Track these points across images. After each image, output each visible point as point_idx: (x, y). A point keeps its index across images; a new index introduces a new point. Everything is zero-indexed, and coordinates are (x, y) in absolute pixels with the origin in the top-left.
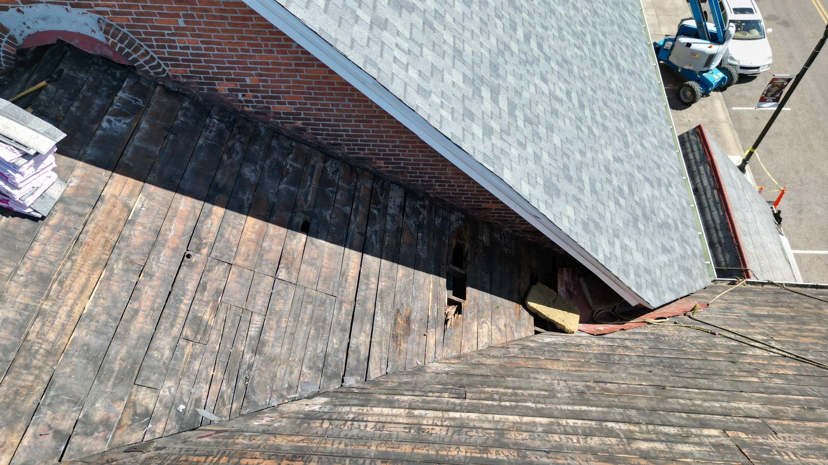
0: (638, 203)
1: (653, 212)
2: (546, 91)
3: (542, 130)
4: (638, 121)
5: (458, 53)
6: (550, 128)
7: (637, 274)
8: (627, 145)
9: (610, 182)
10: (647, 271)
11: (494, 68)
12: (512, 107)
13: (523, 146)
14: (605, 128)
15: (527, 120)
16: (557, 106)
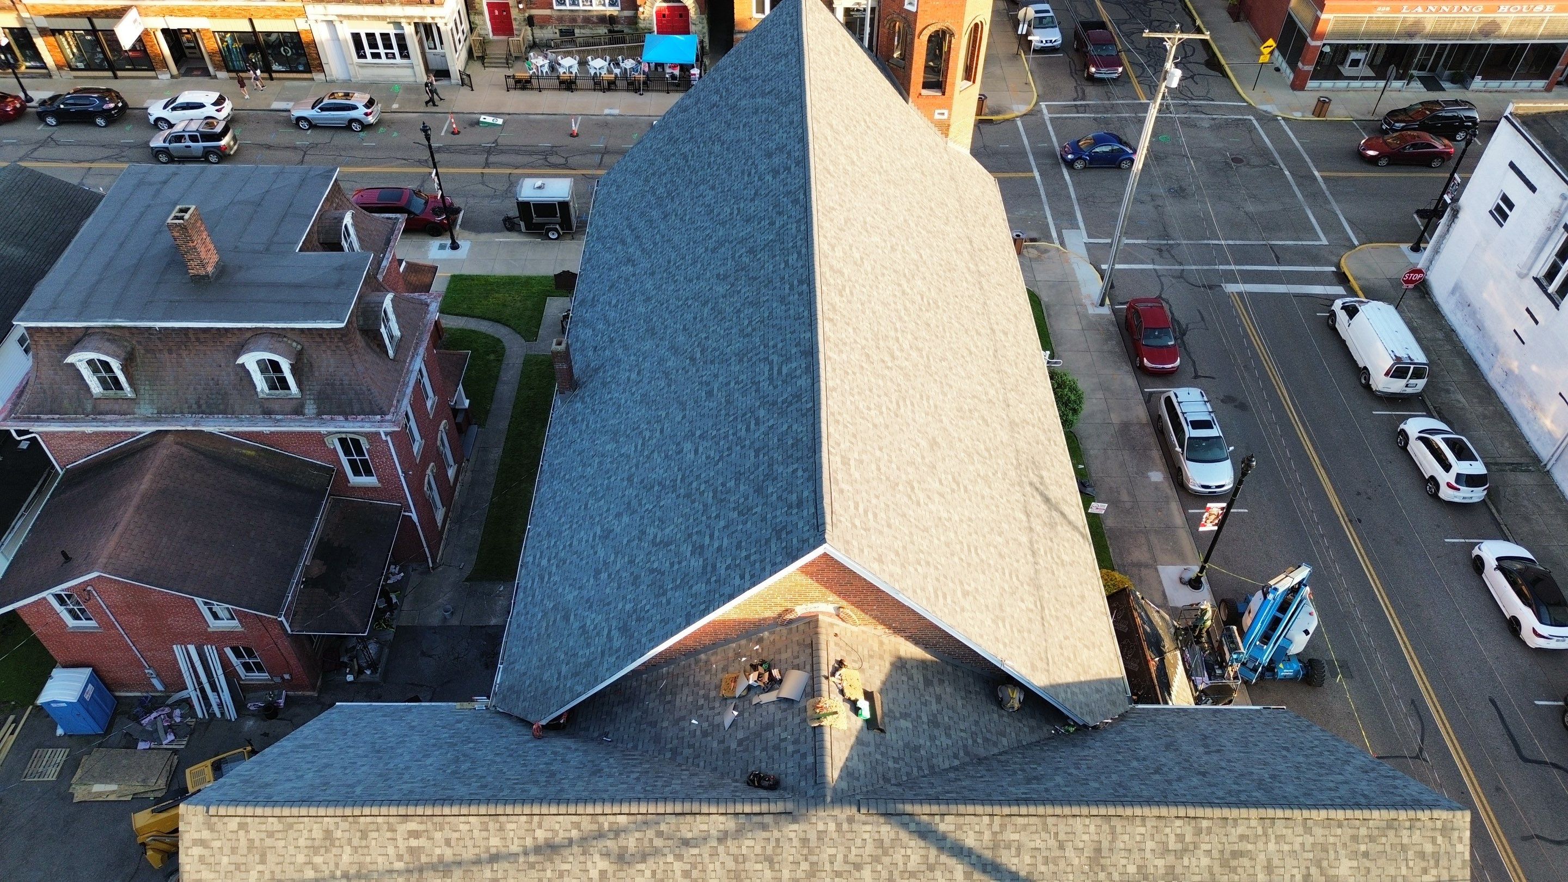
0: (1079, 664)
1: (1089, 667)
2: (1024, 608)
3: (1026, 634)
4: (1079, 603)
5: (987, 606)
6: (1029, 632)
7: (1081, 708)
8: (1071, 625)
9: (1062, 654)
10: (1087, 705)
11: (1001, 606)
12: (1011, 627)
13: (1019, 647)
14: (1057, 618)
15: (1019, 631)
16: (1031, 615)
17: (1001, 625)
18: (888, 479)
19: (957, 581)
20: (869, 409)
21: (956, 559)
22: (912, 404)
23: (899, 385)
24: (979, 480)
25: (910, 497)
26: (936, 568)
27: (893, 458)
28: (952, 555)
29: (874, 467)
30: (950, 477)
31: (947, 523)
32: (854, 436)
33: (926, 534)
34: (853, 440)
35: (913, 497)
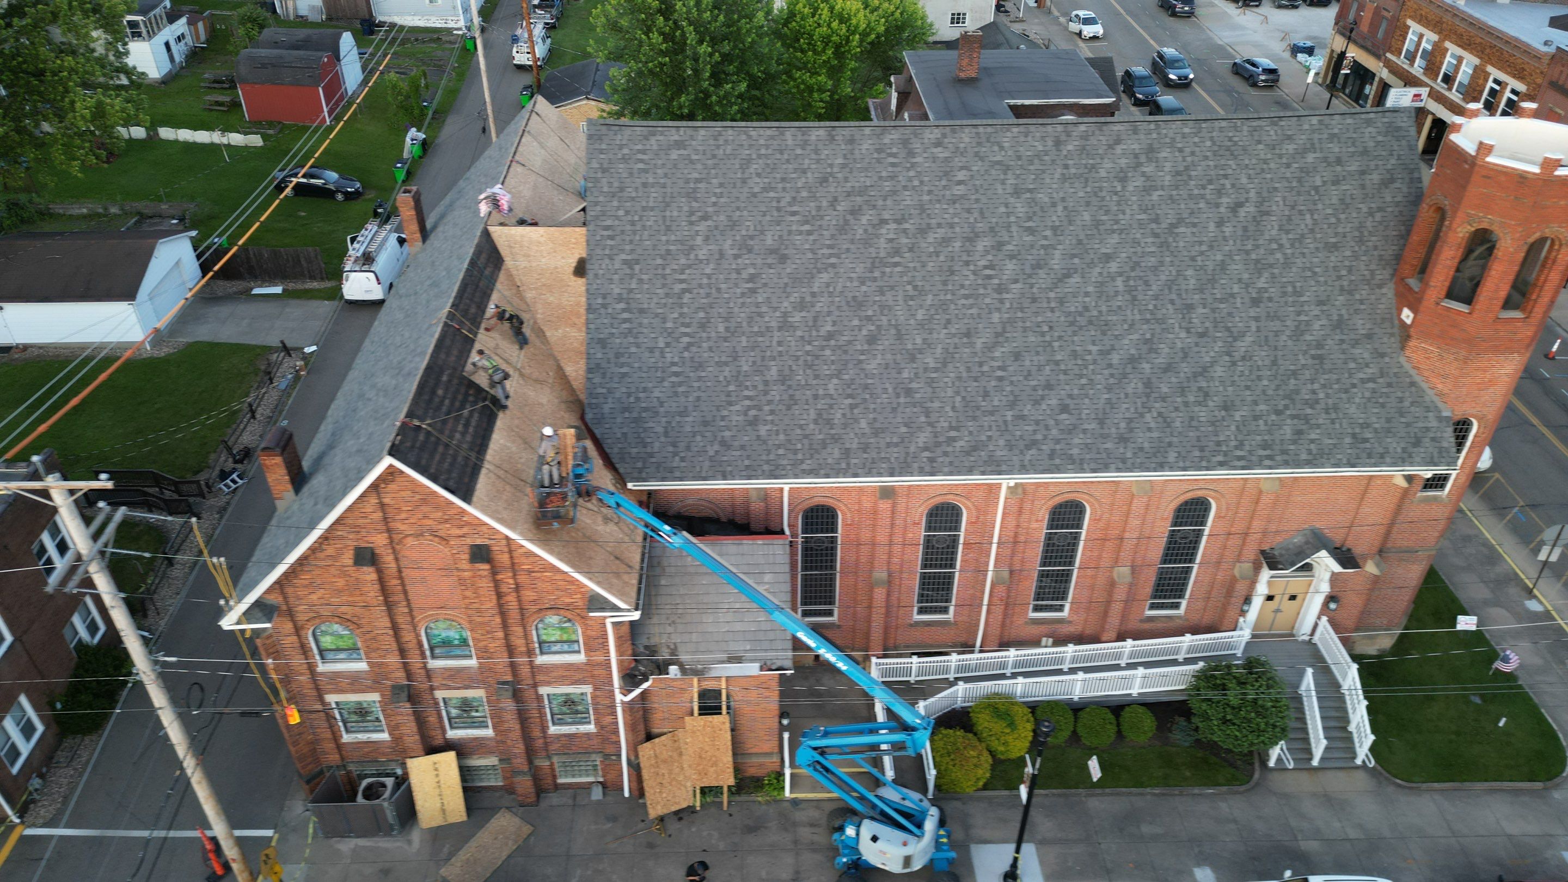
17: (622, 305)
18: (695, 190)
19: (634, 256)
20: (758, 175)
21: (659, 261)
22: (809, 233)
23: (822, 217)
24: (778, 314)
25: (692, 213)
26: (634, 232)
27: (722, 200)
28: (662, 257)
29: (696, 175)
30: (752, 271)
31: (692, 256)
32: (714, 156)
33: (663, 227)
34: (709, 156)
35: (694, 218)
